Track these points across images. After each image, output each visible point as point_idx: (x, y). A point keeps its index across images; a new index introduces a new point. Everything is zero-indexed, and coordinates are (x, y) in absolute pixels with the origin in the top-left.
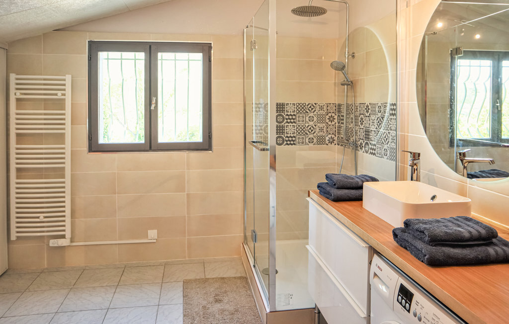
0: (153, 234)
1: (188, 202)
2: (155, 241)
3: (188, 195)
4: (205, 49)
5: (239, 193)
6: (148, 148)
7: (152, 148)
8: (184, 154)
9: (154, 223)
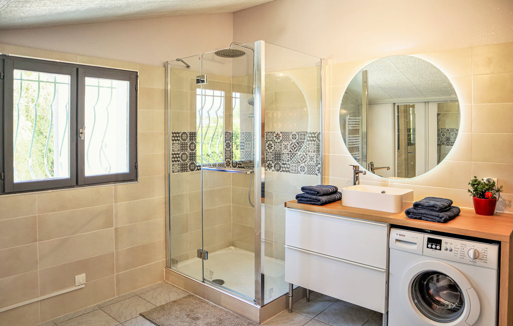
0: (81, 278)
1: (116, 237)
2: (84, 286)
3: (116, 229)
4: (132, 77)
5: (160, 220)
6: (75, 184)
7: (79, 183)
8: (111, 186)
9: (82, 266)
